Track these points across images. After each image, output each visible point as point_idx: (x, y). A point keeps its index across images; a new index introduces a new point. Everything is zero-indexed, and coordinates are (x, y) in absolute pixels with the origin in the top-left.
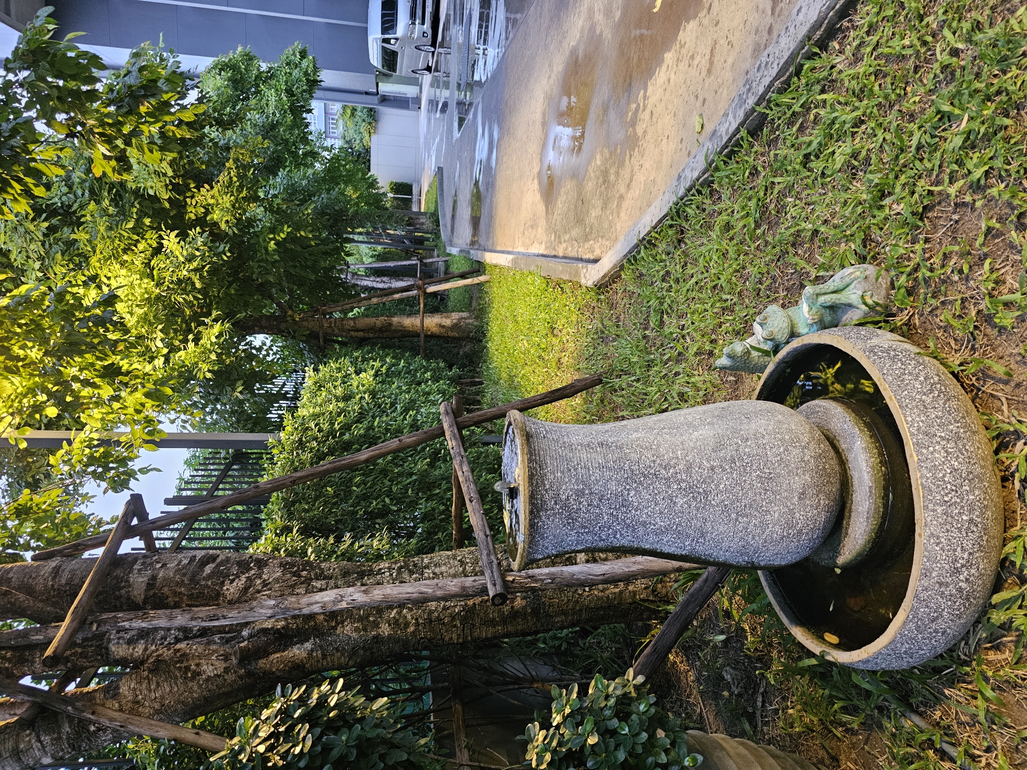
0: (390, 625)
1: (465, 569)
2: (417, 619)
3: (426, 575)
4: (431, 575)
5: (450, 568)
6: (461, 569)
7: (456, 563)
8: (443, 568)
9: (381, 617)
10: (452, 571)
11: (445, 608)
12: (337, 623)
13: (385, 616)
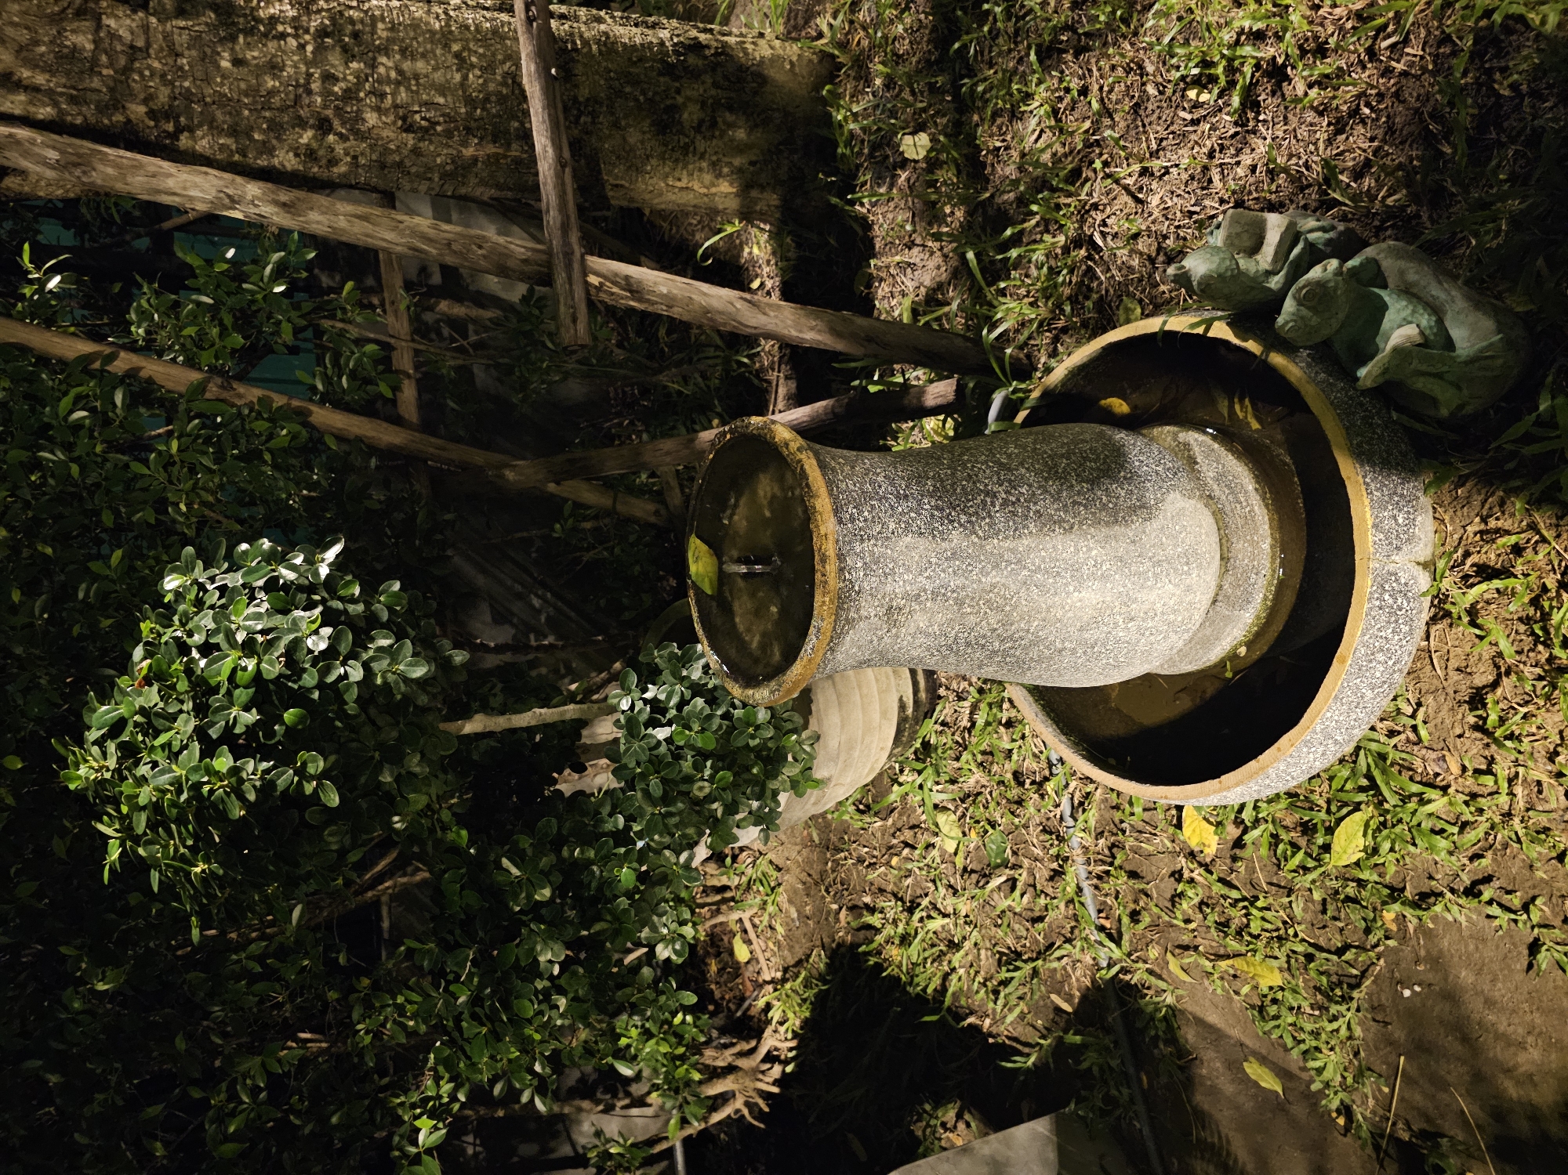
0: (297, 155)
1: (465, 78)
2: (355, 157)
3: (382, 70)
4: (393, 74)
5: (435, 69)
6: (458, 77)
7: (451, 60)
8: (420, 66)
9: (278, 138)
10: (438, 76)
11: (416, 151)
12: (179, 130)
13: (290, 136)
